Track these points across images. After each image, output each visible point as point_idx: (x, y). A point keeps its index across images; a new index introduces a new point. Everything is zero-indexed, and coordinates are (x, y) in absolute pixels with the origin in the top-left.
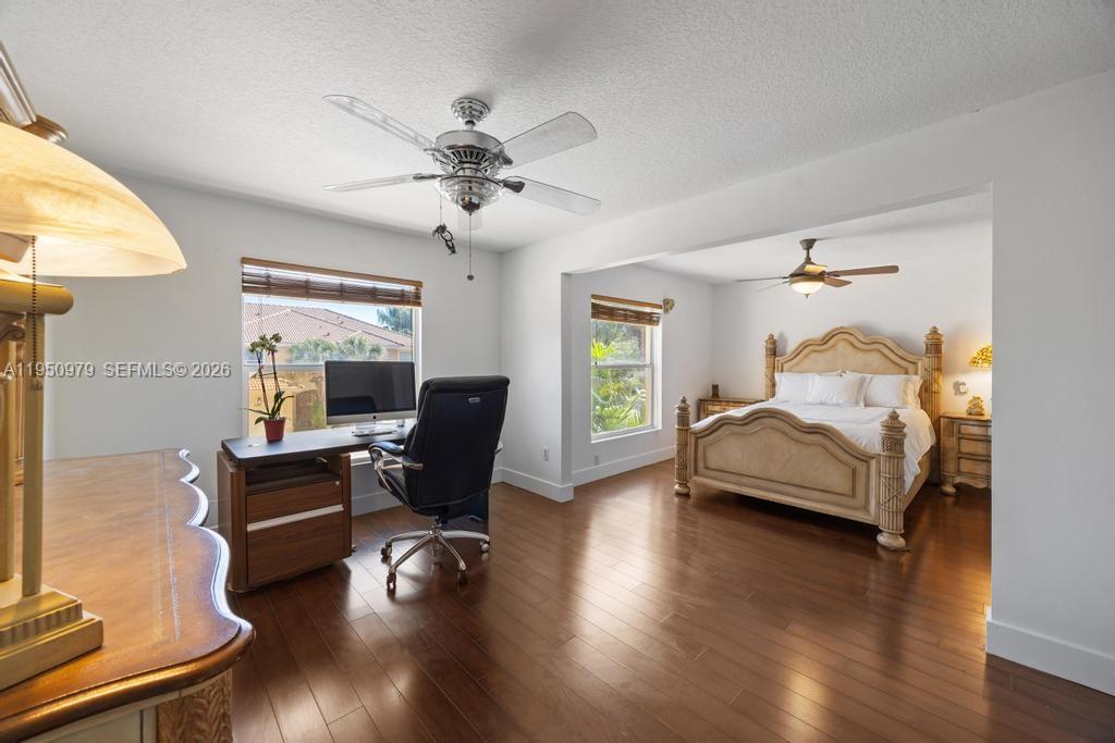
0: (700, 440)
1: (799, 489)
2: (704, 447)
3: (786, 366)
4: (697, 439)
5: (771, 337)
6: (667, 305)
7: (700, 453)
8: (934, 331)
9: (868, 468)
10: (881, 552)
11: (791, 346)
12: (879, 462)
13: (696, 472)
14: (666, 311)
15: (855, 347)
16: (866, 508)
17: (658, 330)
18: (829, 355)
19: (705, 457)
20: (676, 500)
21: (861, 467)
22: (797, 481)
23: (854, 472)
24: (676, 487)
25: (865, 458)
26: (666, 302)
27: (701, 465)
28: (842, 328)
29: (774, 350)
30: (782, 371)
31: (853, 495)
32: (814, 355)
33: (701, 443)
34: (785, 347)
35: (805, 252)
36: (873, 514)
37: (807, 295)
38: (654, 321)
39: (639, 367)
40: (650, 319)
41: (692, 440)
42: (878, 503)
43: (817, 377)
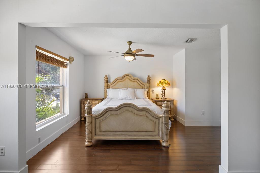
0: (97, 120)
1: (138, 133)
2: (99, 123)
3: (111, 86)
4: (96, 119)
5: (106, 76)
6: (71, 59)
7: (97, 125)
8: (149, 76)
9: (159, 121)
10: (163, 149)
11: (112, 80)
12: (163, 119)
13: (95, 135)
14: (70, 62)
15: (131, 80)
16: (159, 135)
17: (67, 70)
18: (124, 82)
19: (100, 127)
20: (86, 149)
21: (157, 121)
22: (137, 130)
23: (155, 123)
24: (86, 143)
25: (158, 118)
26: (70, 58)
27: (98, 130)
28: (127, 74)
29: (107, 80)
30: (110, 88)
31: (155, 131)
32: (119, 83)
33: (98, 121)
34: (110, 79)
35: (129, 46)
36: (161, 137)
37: (129, 61)
38: (65, 66)
39: (58, 88)
40: (63, 65)
41: (93, 120)
42: (163, 133)
43: (121, 90)
